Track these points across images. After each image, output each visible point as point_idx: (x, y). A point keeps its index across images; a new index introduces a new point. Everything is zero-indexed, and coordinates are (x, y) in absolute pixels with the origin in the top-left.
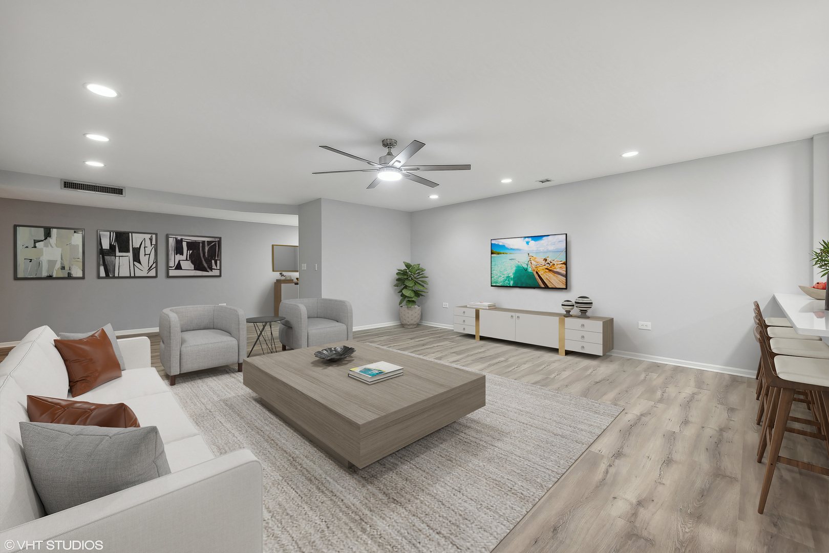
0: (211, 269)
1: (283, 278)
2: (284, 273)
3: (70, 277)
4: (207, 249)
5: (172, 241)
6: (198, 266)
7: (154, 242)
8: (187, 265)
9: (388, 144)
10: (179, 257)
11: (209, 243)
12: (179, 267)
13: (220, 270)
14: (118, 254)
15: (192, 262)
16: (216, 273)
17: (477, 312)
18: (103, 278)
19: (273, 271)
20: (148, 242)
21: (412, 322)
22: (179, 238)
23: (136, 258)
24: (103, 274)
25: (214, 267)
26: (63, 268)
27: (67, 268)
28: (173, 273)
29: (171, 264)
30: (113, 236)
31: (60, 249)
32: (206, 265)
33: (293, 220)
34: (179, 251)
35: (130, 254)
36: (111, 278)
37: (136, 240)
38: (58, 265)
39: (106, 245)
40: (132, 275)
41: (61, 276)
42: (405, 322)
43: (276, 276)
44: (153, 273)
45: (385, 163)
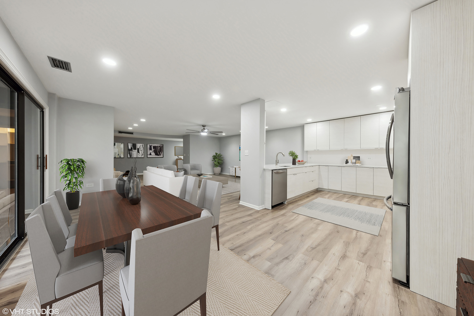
0: (160, 155)
1: (179, 158)
2: (179, 156)
3: (120, 157)
4: (159, 148)
5: (148, 146)
6: (156, 154)
7: (143, 147)
8: (153, 154)
9: (204, 126)
10: (150, 151)
11: (160, 146)
12: (150, 154)
13: (163, 155)
14: (133, 150)
15: (154, 153)
16: (162, 156)
17: (235, 168)
18: (129, 158)
19: (175, 155)
20: (142, 146)
21: (217, 173)
22: (151, 145)
23: (138, 152)
24: (129, 157)
25: (161, 154)
26: (118, 155)
27: (119, 155)
28: (149, 156)
29: (148, 153)
30: (132, 144)
31: (118, 149)
32: (159, 154)
33: (182, 140)
34: (151, 149)
35: (137, 150)
36: (131, 158)
37: (138, 146)
38: (117, 154)
39: (130, 148)
40: (137, 157)
41: (118, 157)
42: (215, 173)
43: (176, 157)
44: (143, 156)
45: (202, 131)
